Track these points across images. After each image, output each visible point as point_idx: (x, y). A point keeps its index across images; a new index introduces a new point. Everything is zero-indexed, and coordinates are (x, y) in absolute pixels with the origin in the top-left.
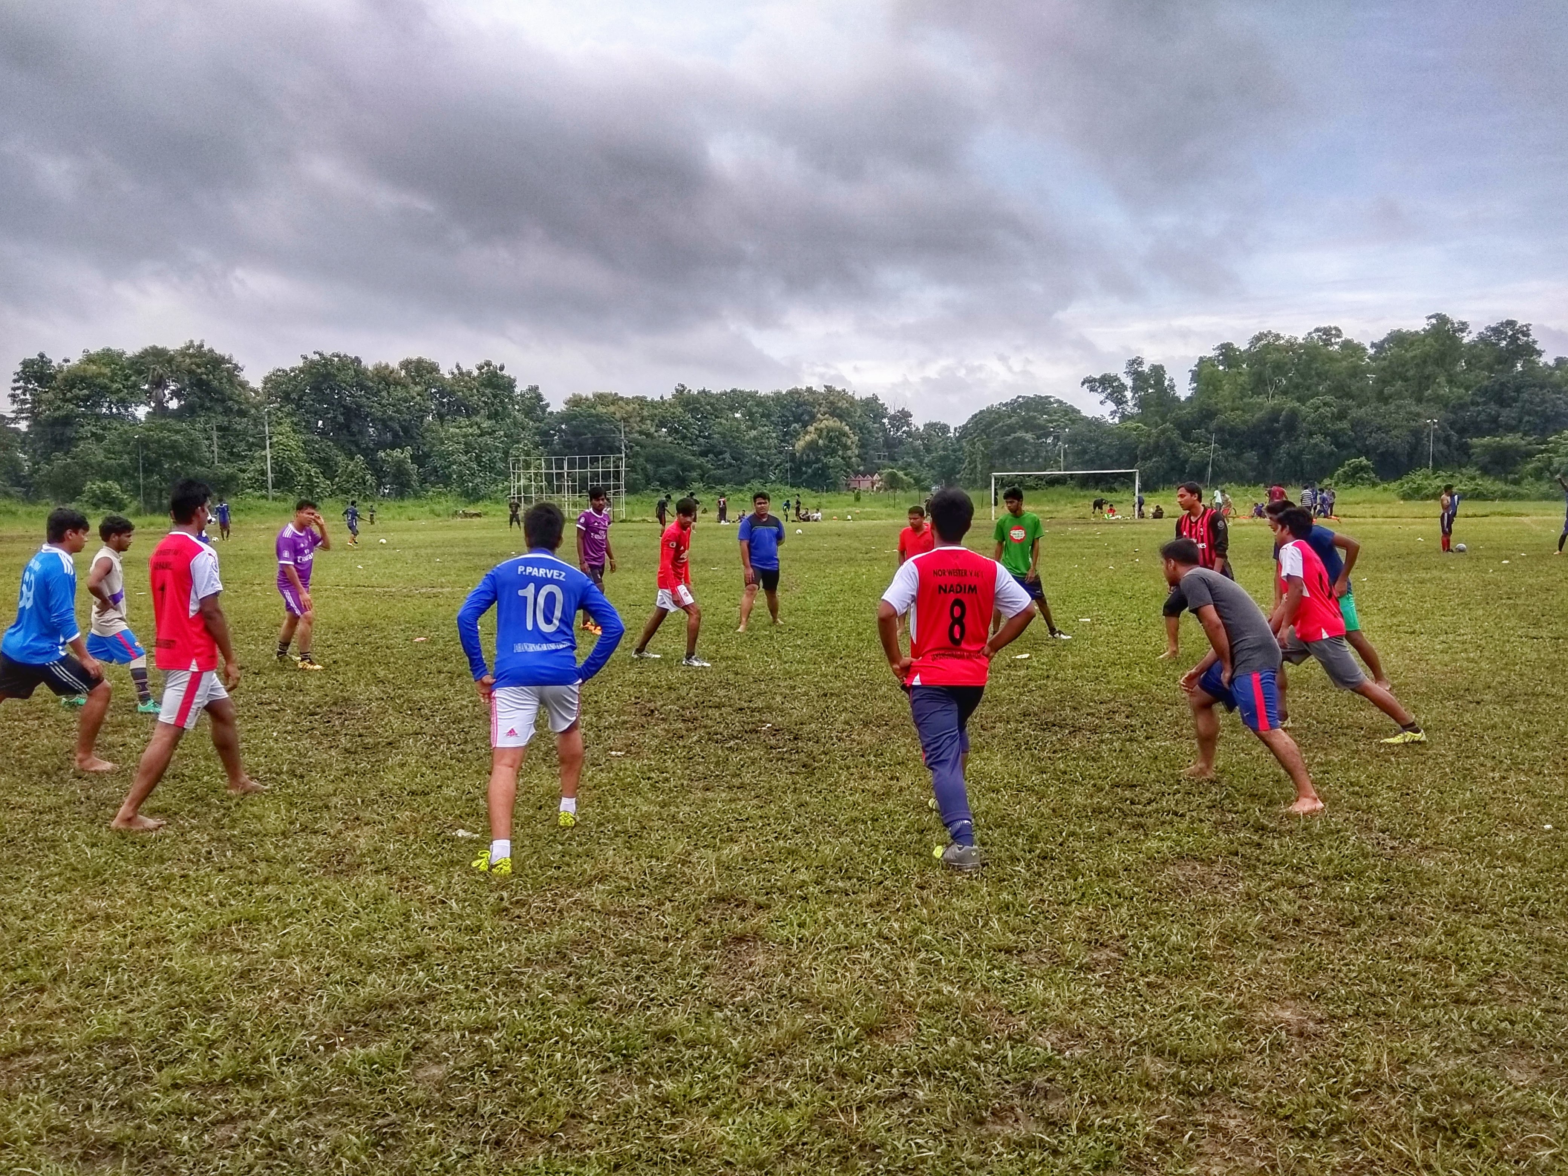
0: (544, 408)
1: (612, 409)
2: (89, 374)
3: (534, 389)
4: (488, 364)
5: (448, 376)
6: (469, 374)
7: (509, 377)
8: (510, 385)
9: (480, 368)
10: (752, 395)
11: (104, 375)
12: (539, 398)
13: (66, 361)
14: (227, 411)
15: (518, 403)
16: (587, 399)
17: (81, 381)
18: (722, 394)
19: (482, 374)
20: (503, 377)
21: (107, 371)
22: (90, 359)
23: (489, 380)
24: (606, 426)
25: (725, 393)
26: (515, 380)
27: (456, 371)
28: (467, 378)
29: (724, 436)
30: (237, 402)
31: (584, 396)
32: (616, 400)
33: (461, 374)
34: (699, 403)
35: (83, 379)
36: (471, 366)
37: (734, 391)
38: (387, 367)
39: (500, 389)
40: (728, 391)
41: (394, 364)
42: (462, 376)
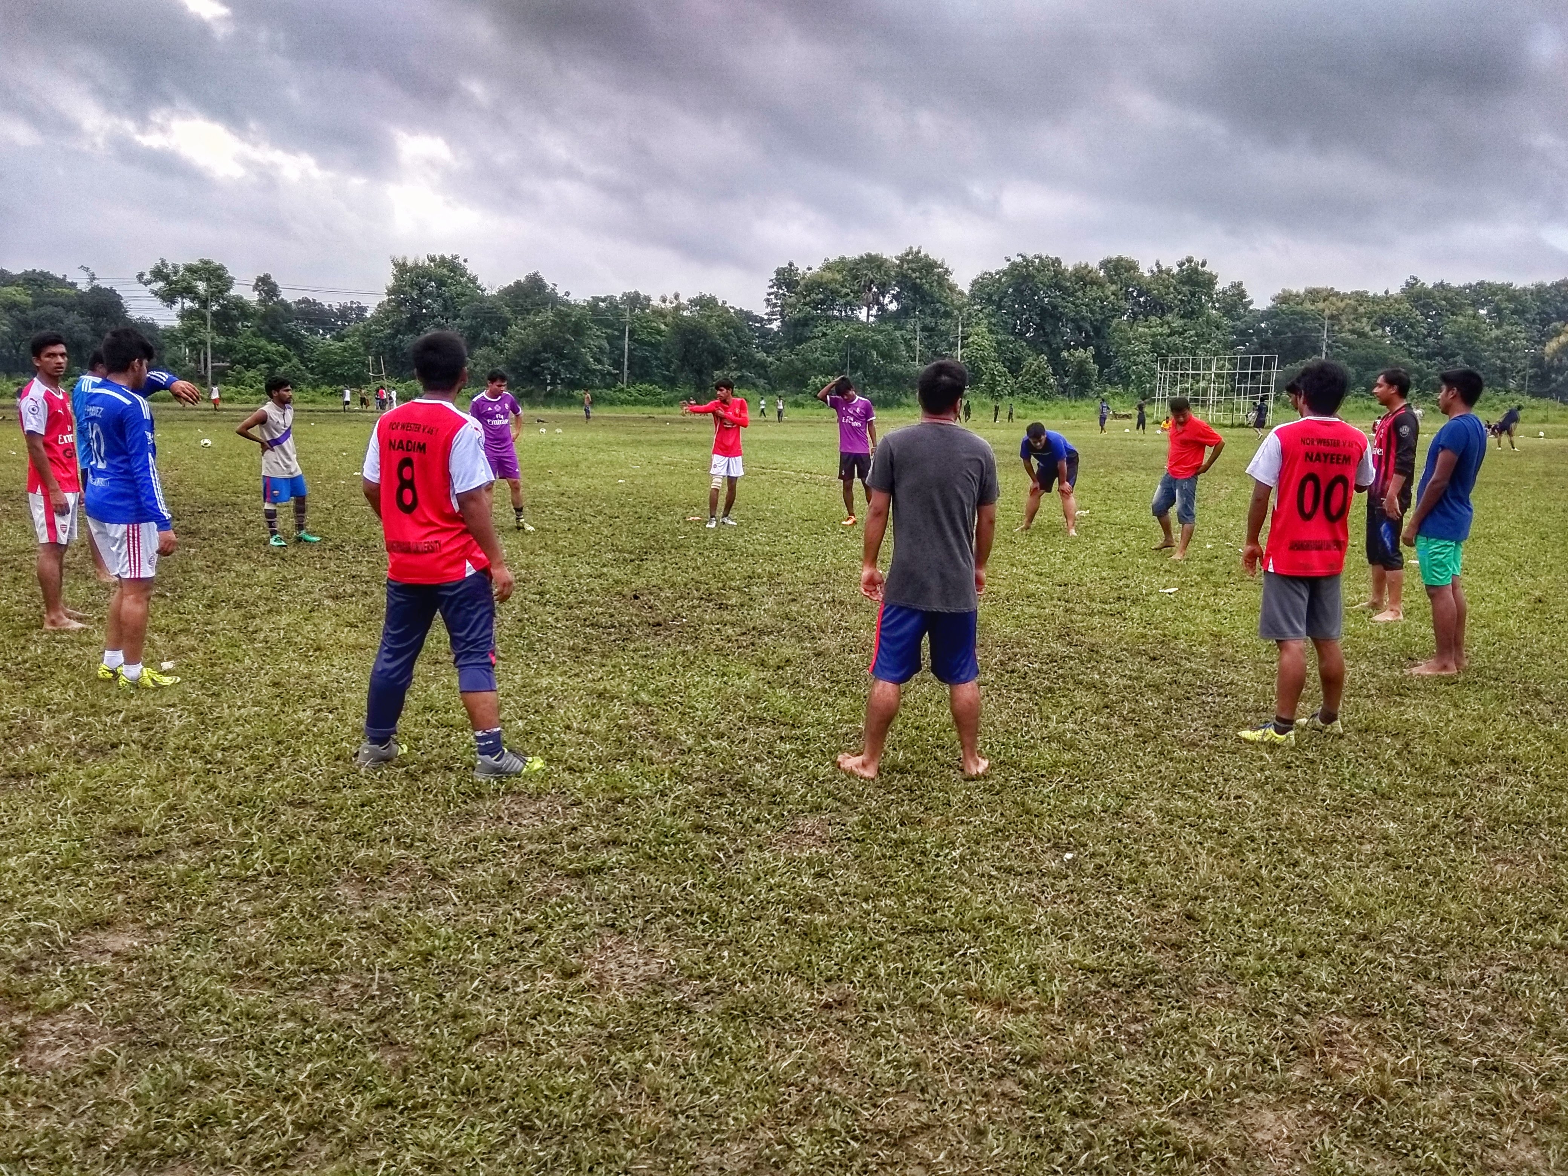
0: (1246, 306)
1: (1321, 305)
2: (824, 280)
3: (1237, 286)
4: (1190, 260)
5: (1147, 274)
6: (1168, 271)
7: (1211, 274)
8: (1211, 281)
9: (1181, 265)
10: (1504, 289)
11: (835, 280)
12: (1242, 295)
13: (810, 269)
14: (934, 314)
15: (1218, 301)
16: (1297, 295)
17: (819, 287)
18: (1465, 288)
19: (1182, 271)
20: (1204, 273)
21: (838, 277)
22: (828, 267)
23: (1189, 276)
24: (1309, 324)
25: (1470, 287)
26: (1216, 277)
27: (1155, 269)
28: (1165, 276)
29: (1458, 335)
30: (944, 304)
31: (1295, 292)
32: (1330, 295)
33: (1160, 271)
34: (1433, 298)
35: (820, 285)
36: (1171, 263)
37: (1481, 284)
38: (1086, 266)
39: (1199, 286)
40: (1474, 283)
41: (1094, 264)
42: (1161, 273)
